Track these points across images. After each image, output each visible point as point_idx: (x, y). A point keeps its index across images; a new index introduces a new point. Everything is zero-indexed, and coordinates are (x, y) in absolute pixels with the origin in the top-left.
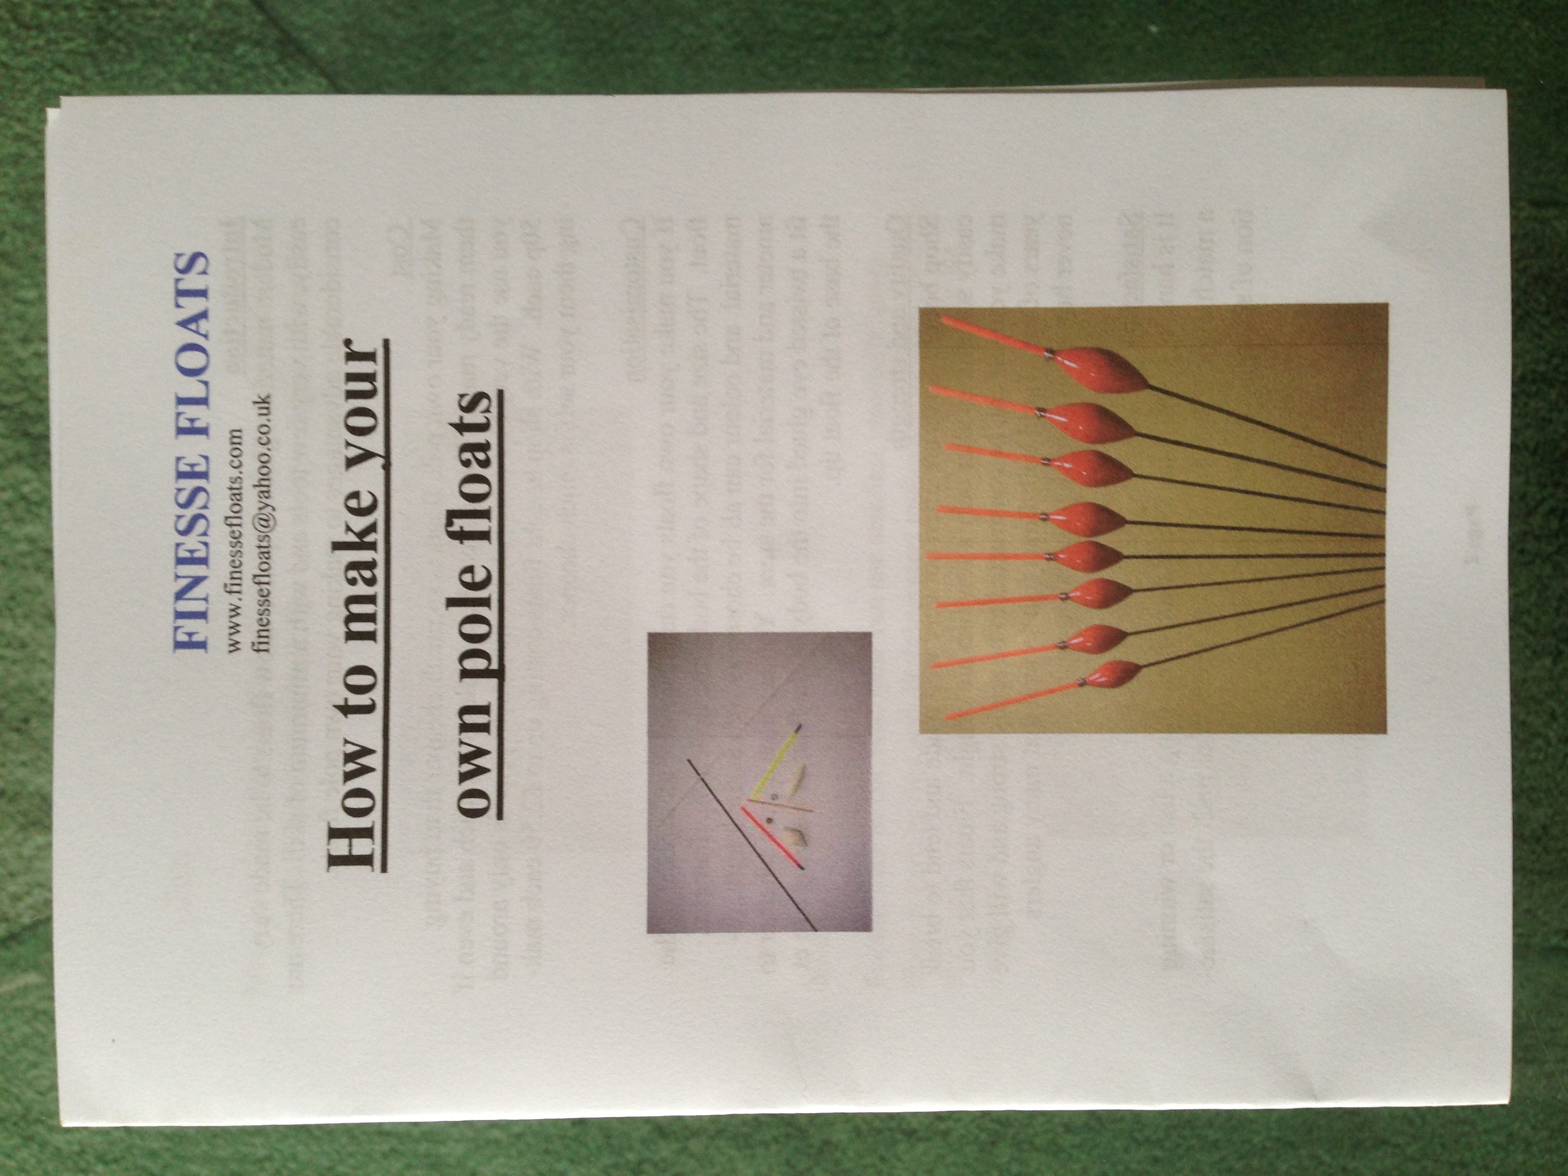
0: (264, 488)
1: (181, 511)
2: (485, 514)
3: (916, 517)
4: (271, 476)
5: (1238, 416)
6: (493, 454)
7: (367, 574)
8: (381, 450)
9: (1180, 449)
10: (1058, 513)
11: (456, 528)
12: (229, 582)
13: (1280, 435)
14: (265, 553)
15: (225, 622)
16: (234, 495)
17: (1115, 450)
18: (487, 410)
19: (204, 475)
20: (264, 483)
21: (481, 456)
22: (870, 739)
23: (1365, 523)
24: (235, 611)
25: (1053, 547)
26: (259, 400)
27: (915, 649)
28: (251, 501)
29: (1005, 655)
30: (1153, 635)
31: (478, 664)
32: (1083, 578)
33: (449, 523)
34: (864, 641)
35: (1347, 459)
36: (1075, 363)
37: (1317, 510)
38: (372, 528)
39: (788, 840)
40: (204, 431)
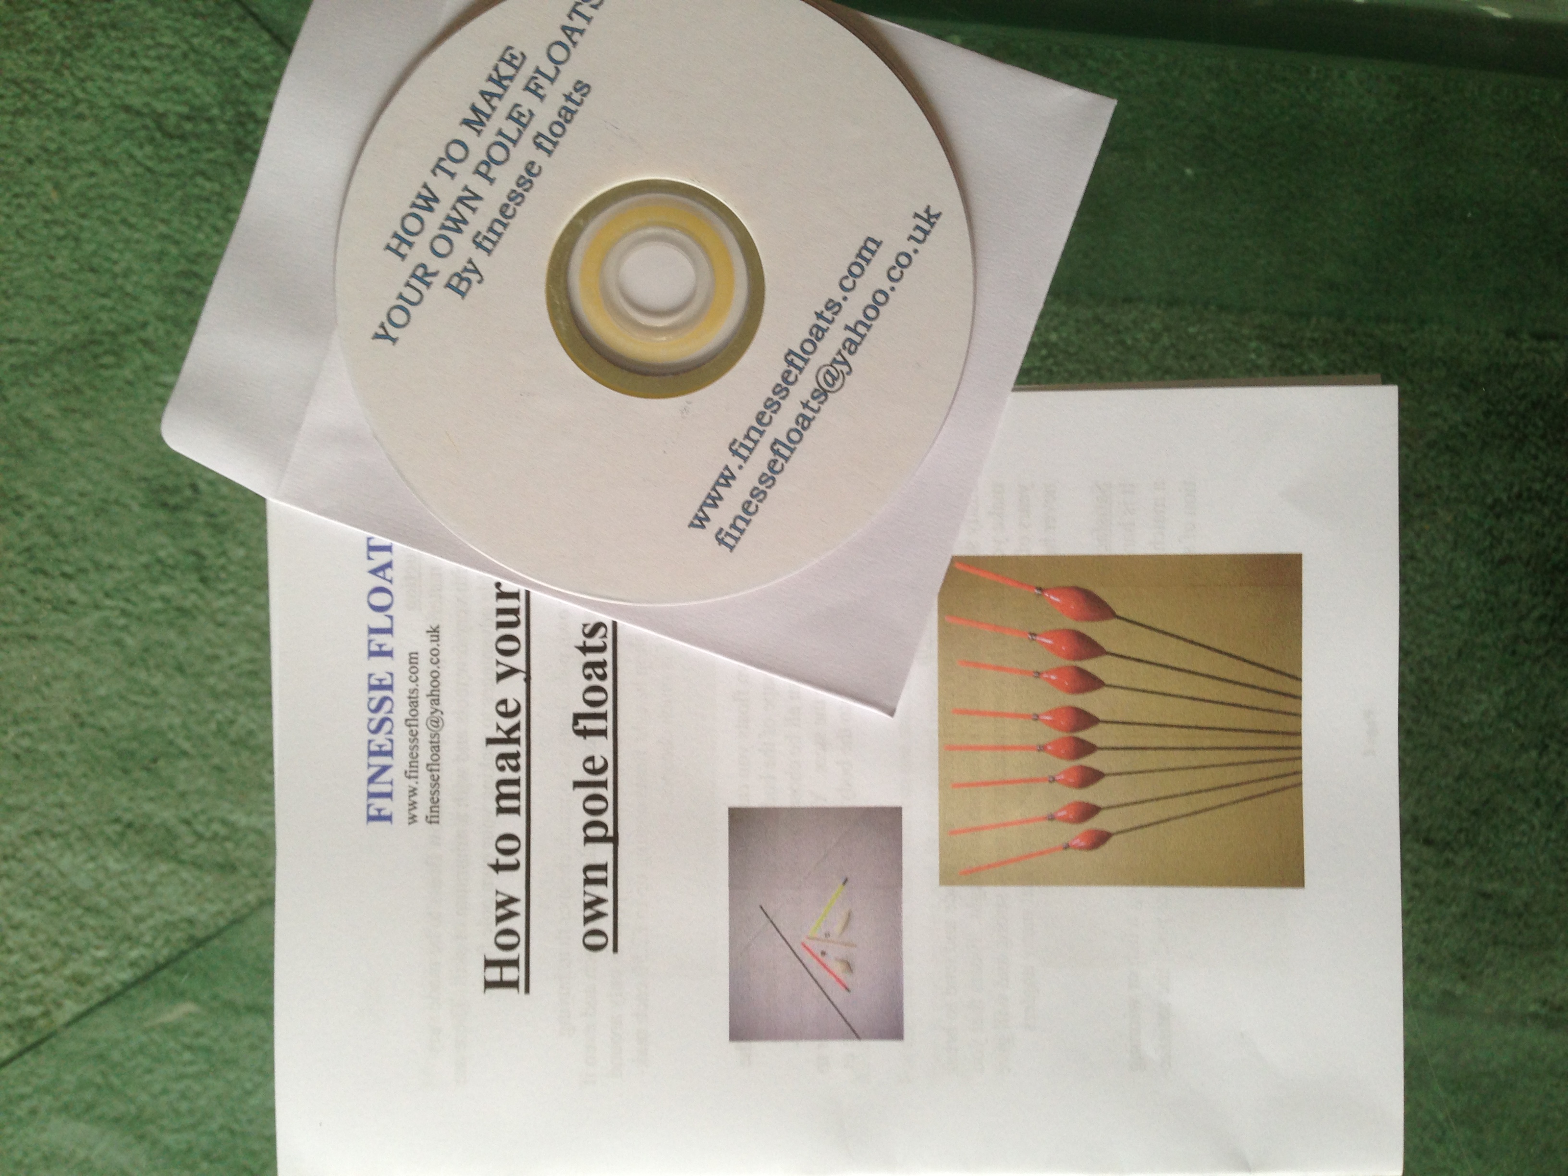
0: (435, 698)
1: (372, 715)
2: (603, 716)
3: (936, 718)
4: (440, 688)
5: (1185, 640)
6: (609, 670)
7: (513, 763)
8: (523, 668)
9: (1141, 665)
10: (1046, 714)
11: (580, 727)
12: (408, 769)
13: (1217, 655)
14: (436, 747)
15: (406, 801)
16: (412, 702)
17: (1091, 665)
18: (605, 636)
19: (390, 687)
20: (434, 693)
21: (599, 671)
22: (901, 890)
23: (1284, 723)
24: (413, 791)
25: (1043, 741)
26: (431, 630)
27: (936, 820)
28: (425, 707)
29: (1005, 825)
30: (1121, 809)
31: (598, 832)
32: (1067, 764)
33: (575, 723)
34: (895, 813)
35: (1272, 674)
36: (1059, 598)
37: (1247, 713)
38: (517, 727)
39: (838, 968)
40: (389, 654)
